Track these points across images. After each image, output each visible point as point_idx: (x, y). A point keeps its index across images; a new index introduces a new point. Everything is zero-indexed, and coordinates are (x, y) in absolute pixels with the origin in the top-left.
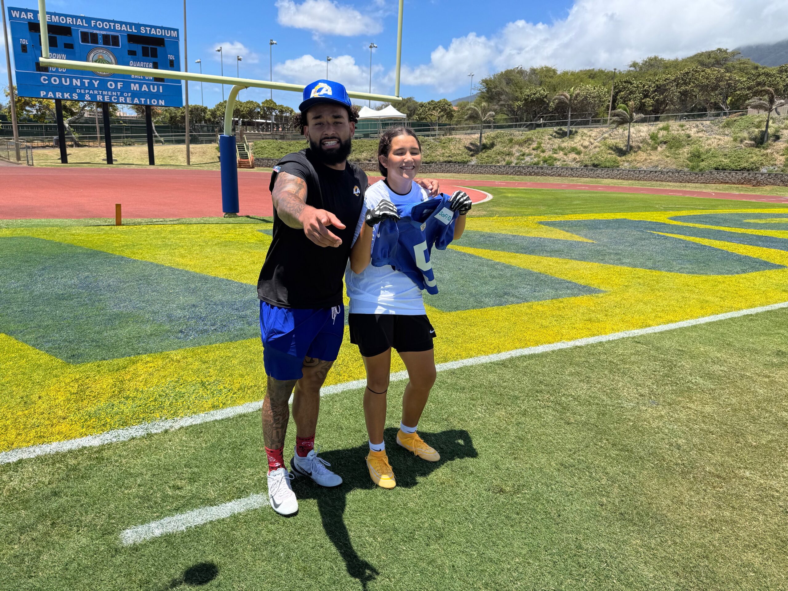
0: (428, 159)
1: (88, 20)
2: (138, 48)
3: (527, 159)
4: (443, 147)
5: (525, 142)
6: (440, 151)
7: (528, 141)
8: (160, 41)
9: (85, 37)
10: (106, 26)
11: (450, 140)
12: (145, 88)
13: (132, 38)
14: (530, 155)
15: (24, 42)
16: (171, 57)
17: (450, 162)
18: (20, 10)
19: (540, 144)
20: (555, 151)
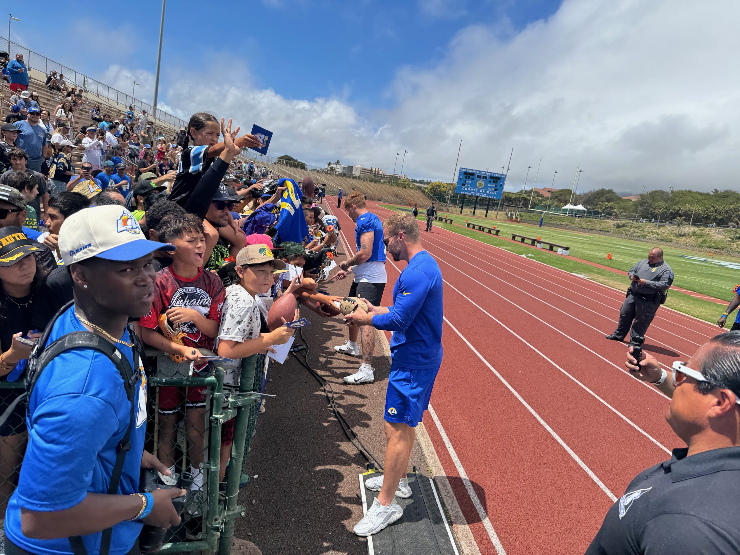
0: (592, 228)
1: (480, 171)
2: (492, 180)
3: (636, 234)
4: (600, 224)
5: (637, 227)
6: (598, 225)
7: (639, 227)
8: (499, 178)
9: (478, 176)
10: (485, 173)
11: (605, 222)
12: (491, 193)
13: (491, 177)
14: (637, 232)
15: (461, 177)
16: (501, 184)
17: (601, 230)
18: (463, 168)
19: (644, 229)
20: (649, 233)
